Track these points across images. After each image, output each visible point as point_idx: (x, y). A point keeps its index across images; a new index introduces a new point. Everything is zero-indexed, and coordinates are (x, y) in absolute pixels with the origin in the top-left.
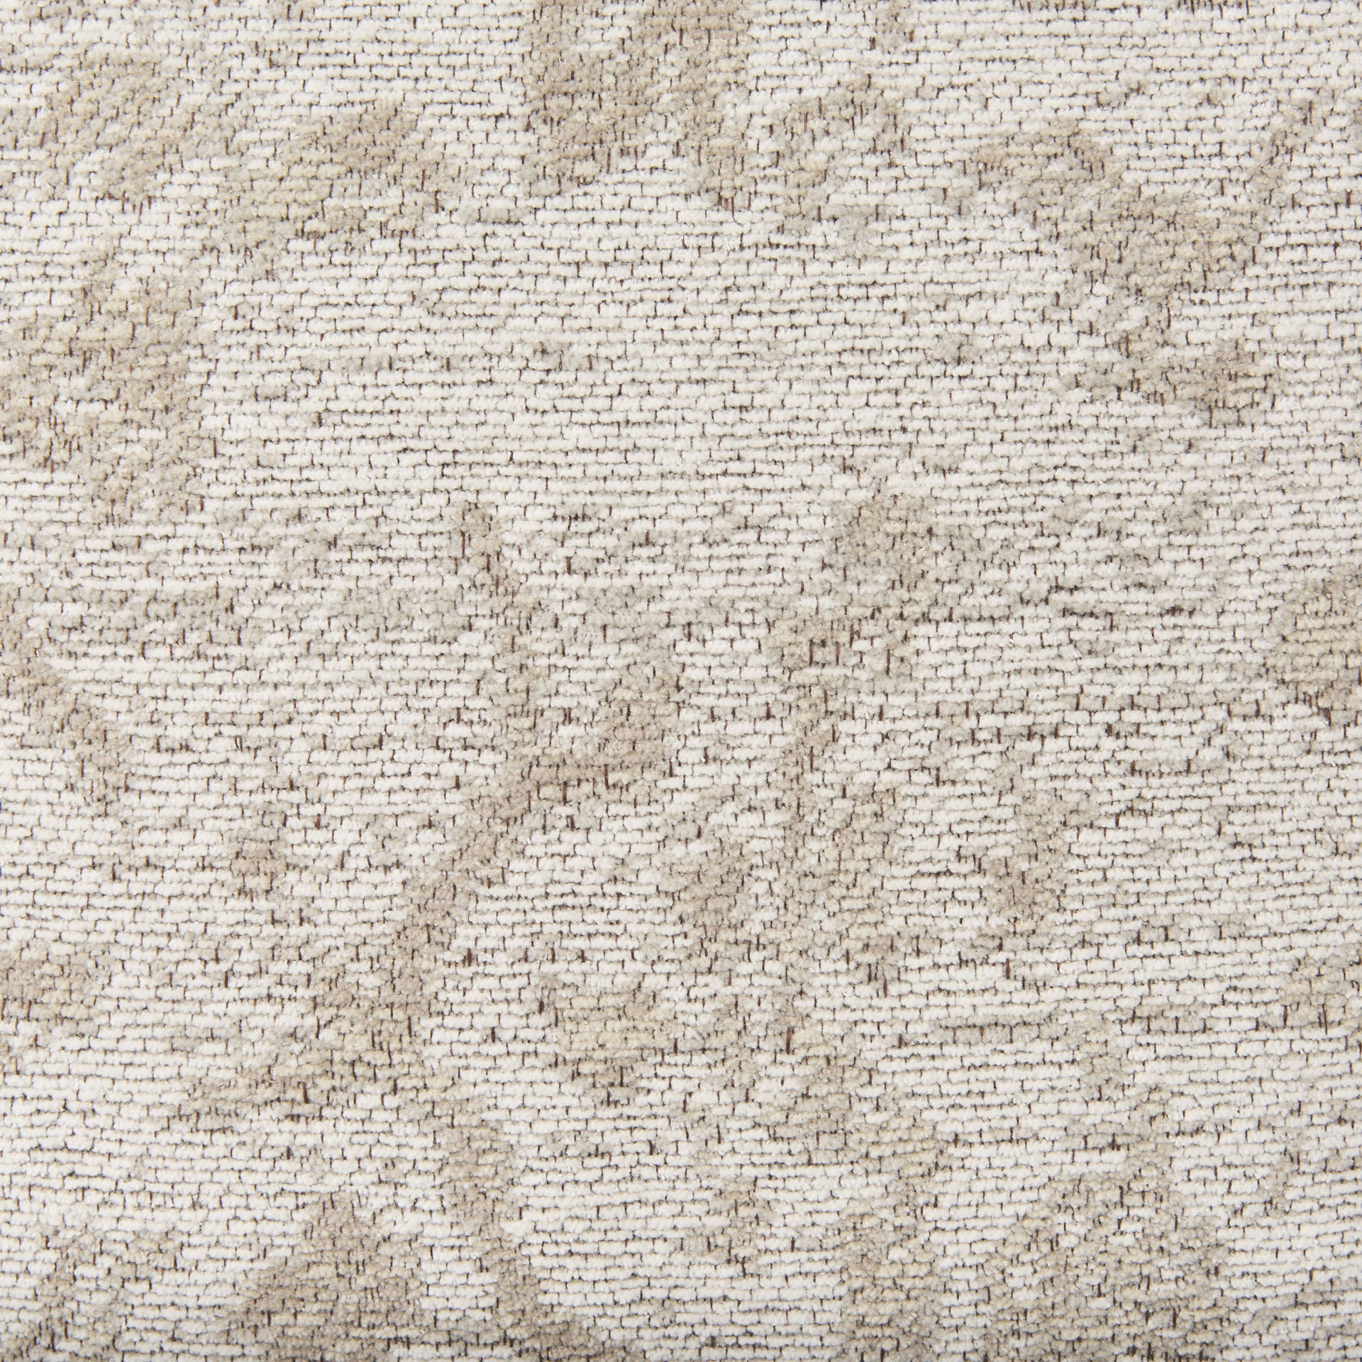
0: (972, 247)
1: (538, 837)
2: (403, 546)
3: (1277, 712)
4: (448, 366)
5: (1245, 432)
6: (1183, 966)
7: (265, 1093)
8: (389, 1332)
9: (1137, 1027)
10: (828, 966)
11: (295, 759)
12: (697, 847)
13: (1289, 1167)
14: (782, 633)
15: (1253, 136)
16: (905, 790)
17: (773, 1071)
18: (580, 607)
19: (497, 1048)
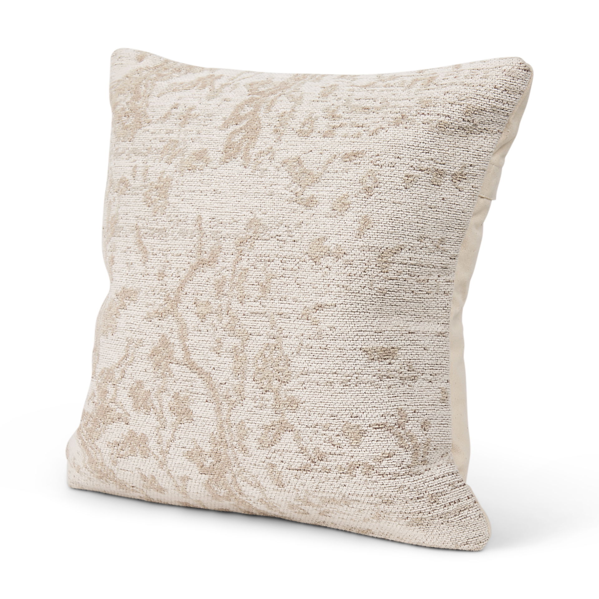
0: (278, 176)
1: (198, 273)
2: (189, 222)
3: (307, 261)
4: (201, 192)
5: (311, 211)
6: (287, 305)
7: (157, 315)
8: (169, 361)
9: (279, 316)
10: (235, 300)
11: (169, 257)
12: (219, 276)
13: (300, 346)
14: (237, 240)
15: (325, 160)
16: (249, 269)
17: (225, 318)
18: (210, 234)
19: (188, 310)
